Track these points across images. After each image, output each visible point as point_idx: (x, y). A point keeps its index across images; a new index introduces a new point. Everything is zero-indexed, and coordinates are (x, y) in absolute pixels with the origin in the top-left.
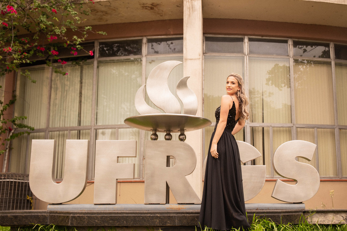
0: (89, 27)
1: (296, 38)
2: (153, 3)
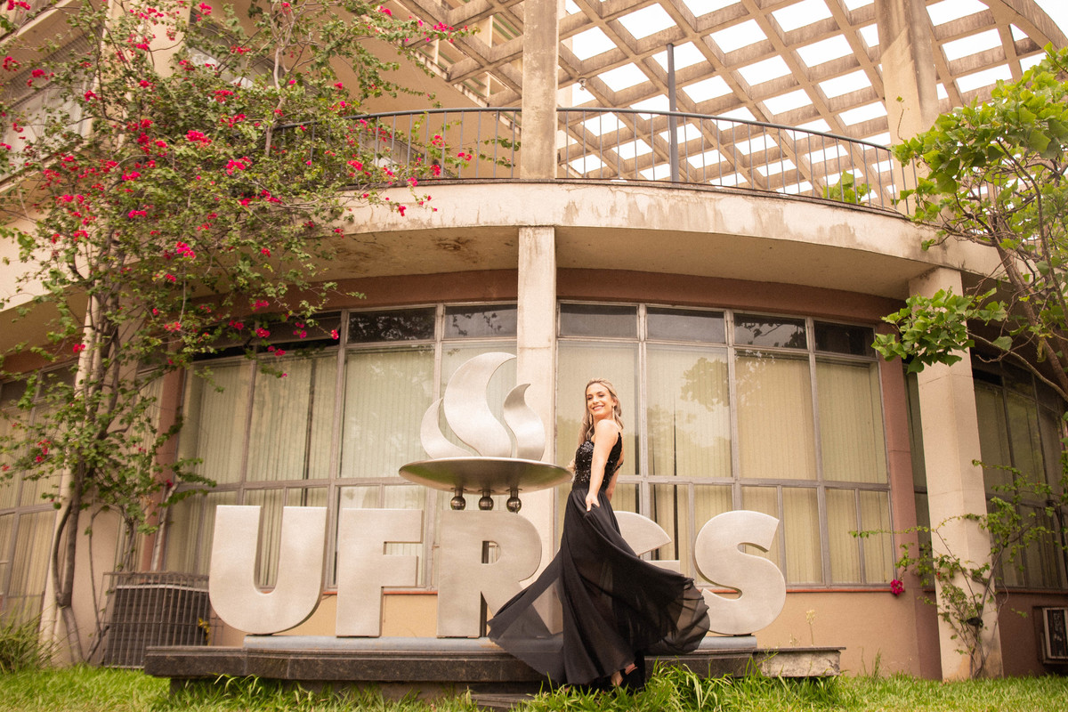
0: (331, 284)
1: (740, 308)
2: (459, 238)
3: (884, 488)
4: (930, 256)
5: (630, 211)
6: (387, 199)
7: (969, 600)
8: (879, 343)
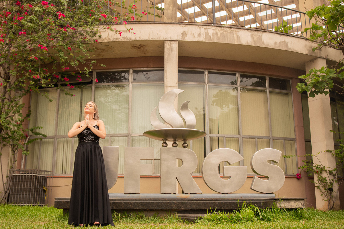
0: (94, 61)
1: (241, 72)
2: (141, 44)
3: (294, 140)
4: (315, 53)
5: (206, 35)
6: (115, 29)
7: (328, 182)
8: (299, 87)
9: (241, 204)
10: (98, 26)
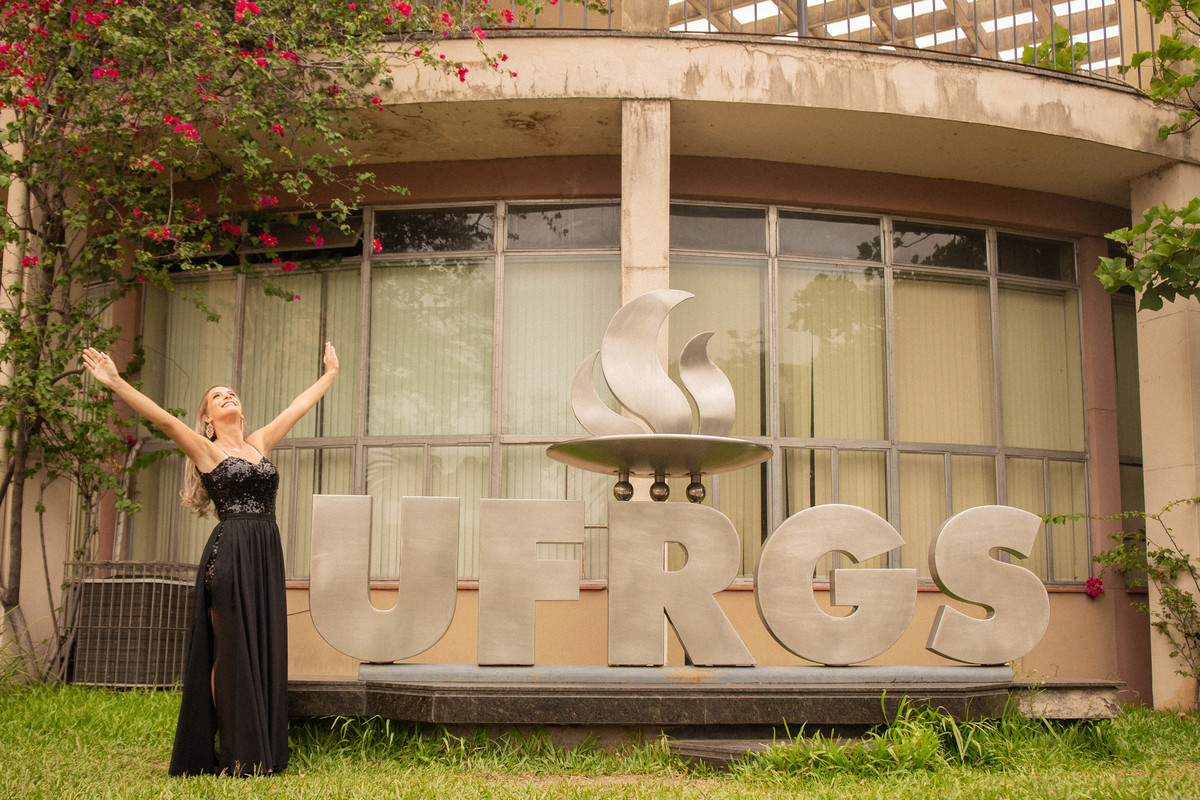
0: (368, 175)
1: (899, 213)
2: (536, 113)
3: (1080, 458)
4: (1169, 147)
5: (772, 80)
6: (442, 57)
8: (1105, 271)
9: (892, 706)
10: (380, 45)
